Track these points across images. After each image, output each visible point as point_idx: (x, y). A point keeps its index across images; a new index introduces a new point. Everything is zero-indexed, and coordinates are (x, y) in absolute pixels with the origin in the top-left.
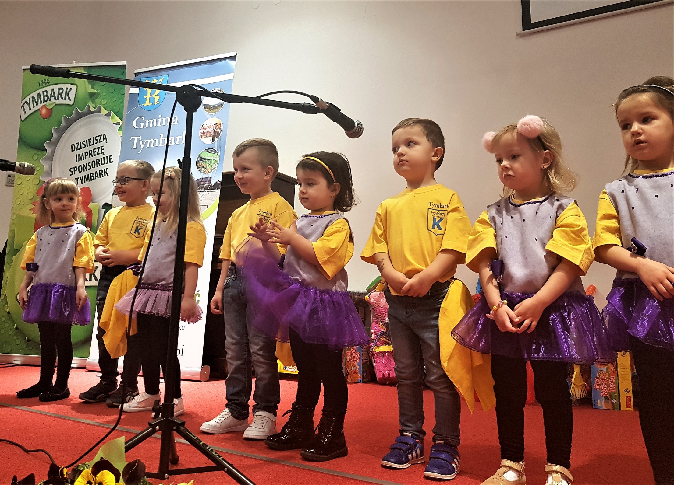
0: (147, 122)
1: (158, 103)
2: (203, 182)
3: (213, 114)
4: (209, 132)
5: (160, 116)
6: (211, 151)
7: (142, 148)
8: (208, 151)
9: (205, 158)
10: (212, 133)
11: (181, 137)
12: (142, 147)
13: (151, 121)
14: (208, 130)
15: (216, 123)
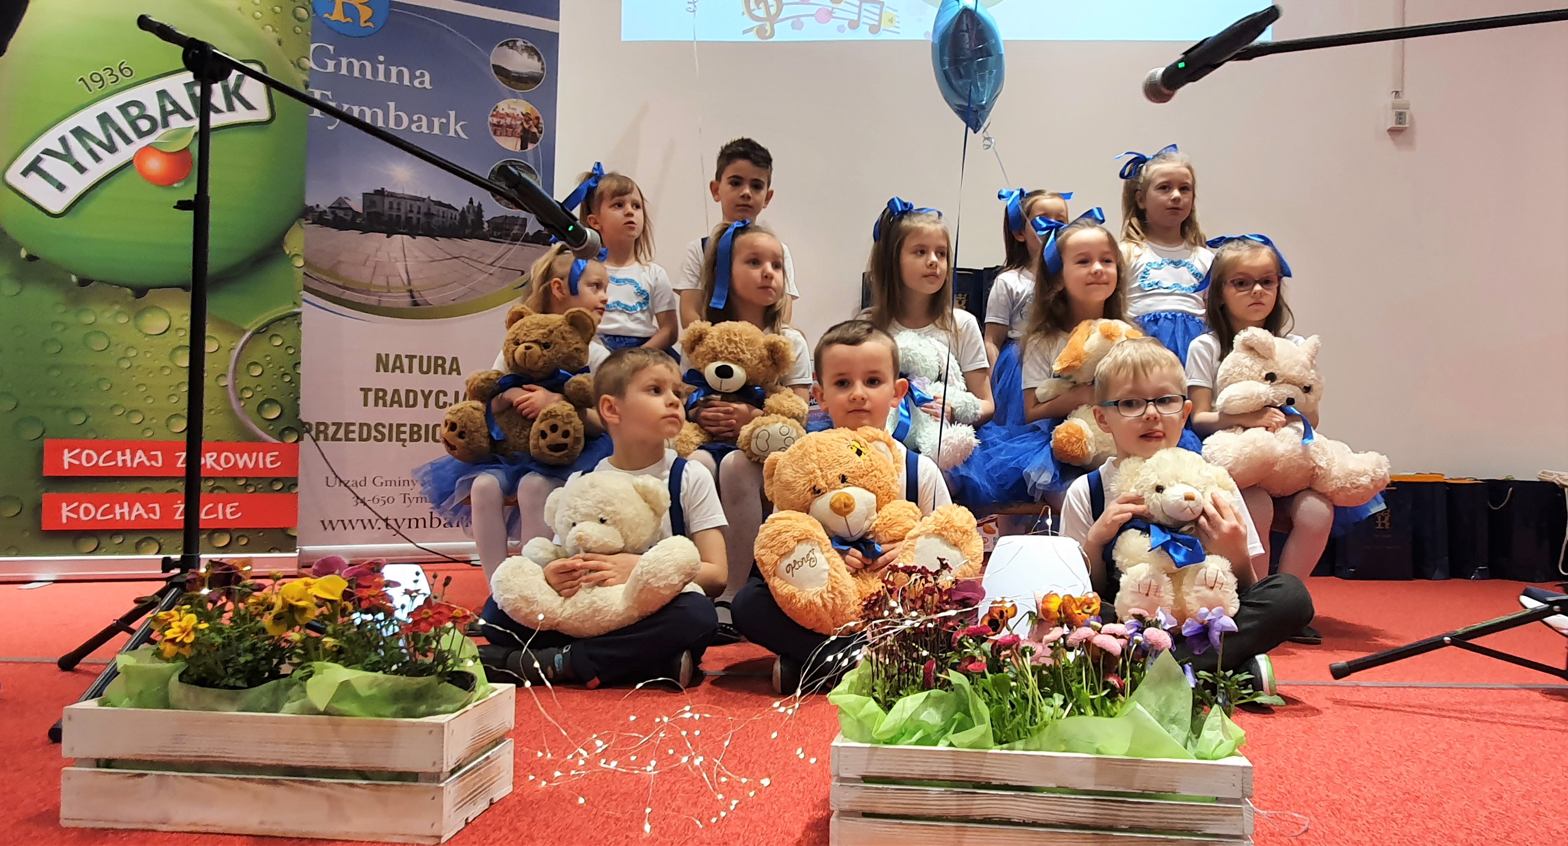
0: (344, 61)
1: (370, 24)
2: (507, 224)
3: (518, 91)
4: (510, 126)
5: (381, 58)
10: (519, 130)
11: (444, 120)
14: (508, 120)
15: (527, 113)
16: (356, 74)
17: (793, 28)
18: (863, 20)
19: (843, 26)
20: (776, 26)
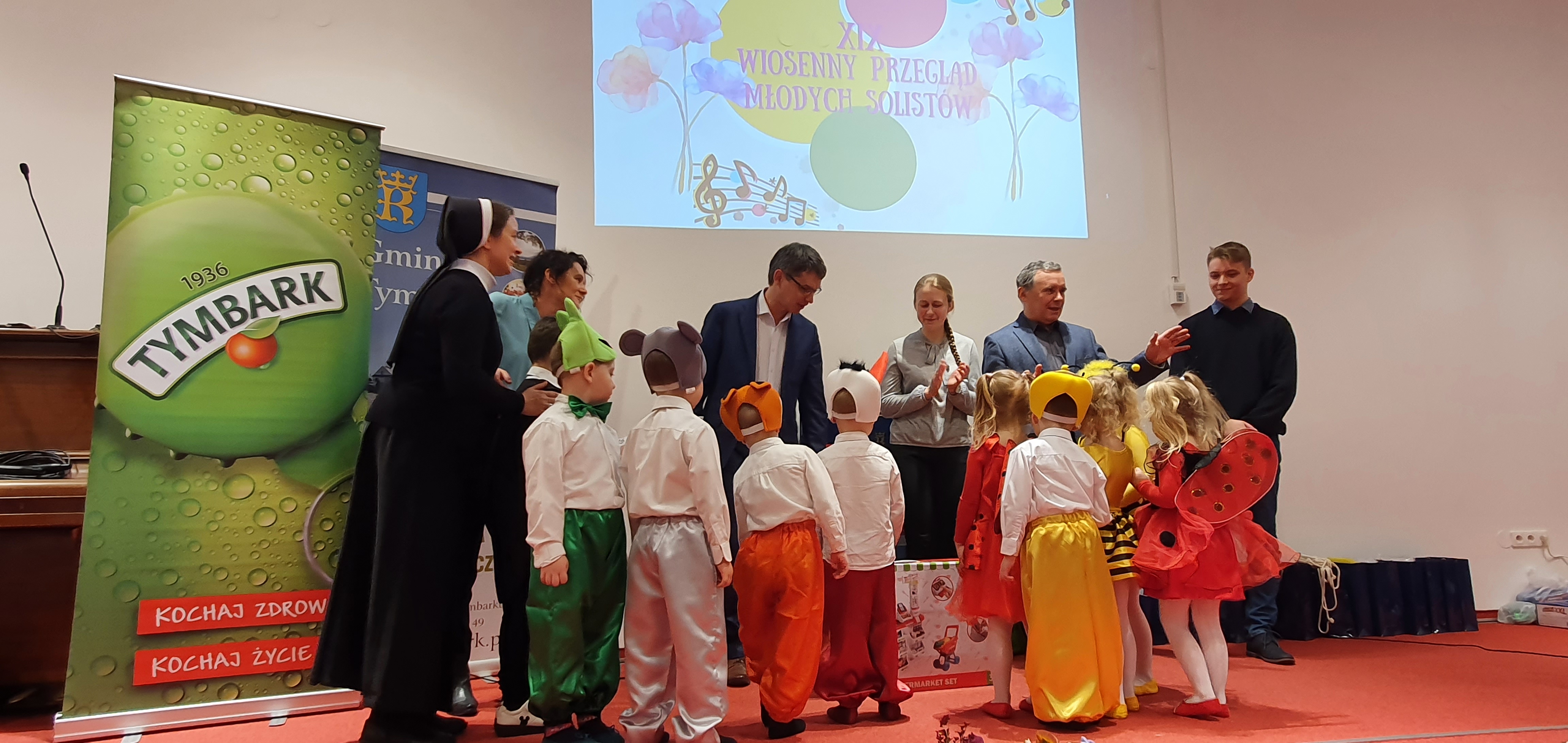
0: (389, 253)
1: (410, 222)
5: (419, 249)
12: (383, 299)
13: (399, 255)
16: (399, 263)
17: (735, 219)
18: (790, 214)
19: (775, 218)
20: (721, 217)
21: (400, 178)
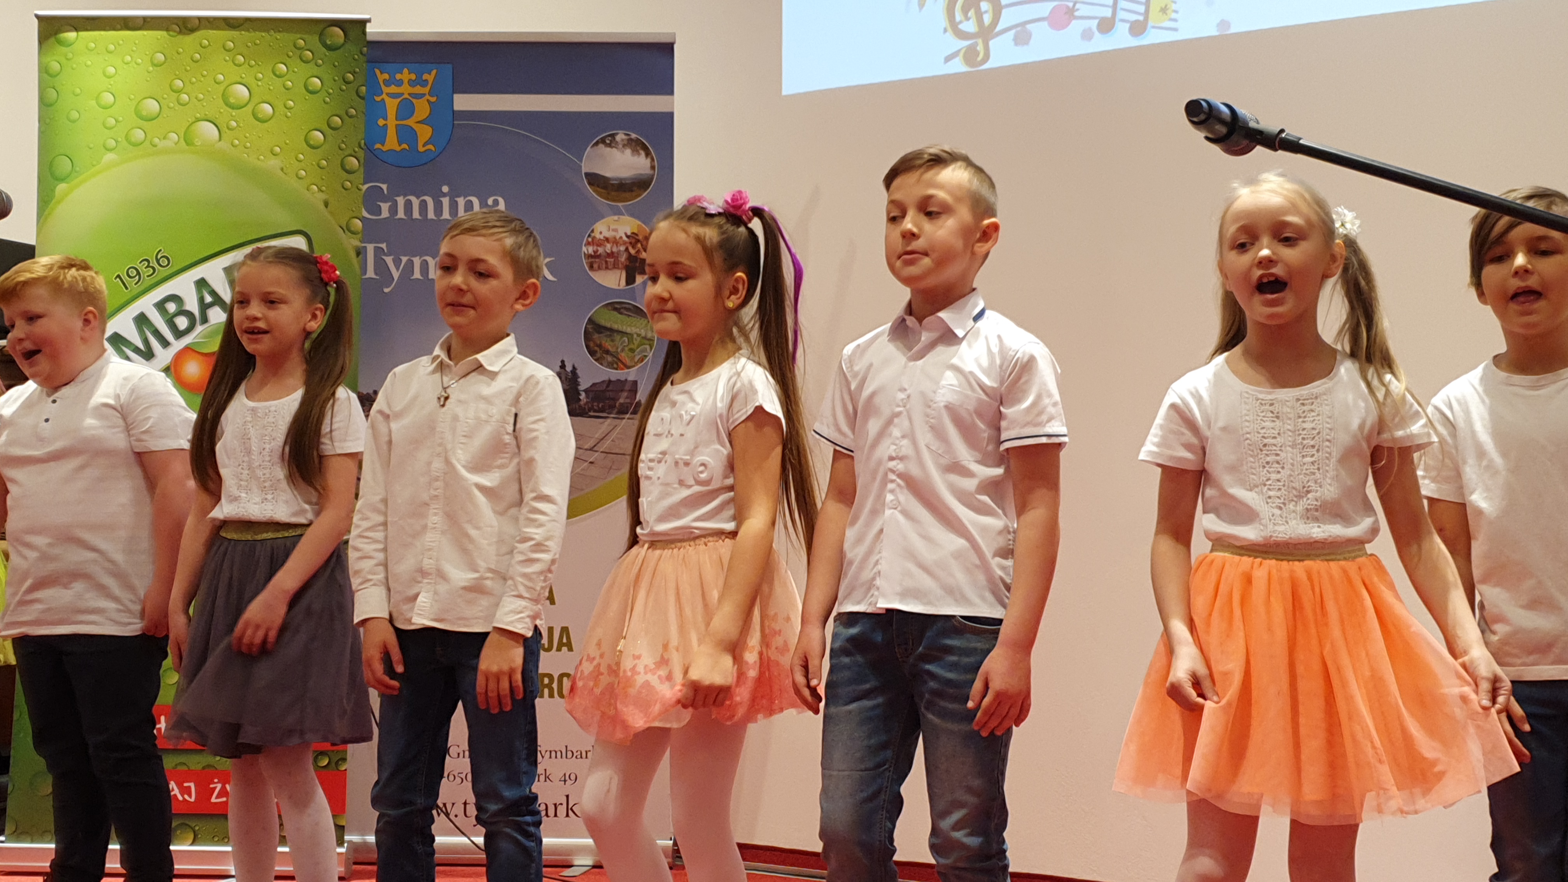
1: (431, 147)
2: (611, 391)
3: (620, 204)
4: (611, 255)
5: (445, 189)
6: (625, 308)
7: (396, 278)
8: (615, 309)
9: (608, 325)
12: (396, 275)
13: (415, 202)
14: (609, 247)
15: (633, 233)
16: (416, 214)
17: (1017, 44)
19: (1090, 29)
20: (991, 43)
21: (410, 80)
